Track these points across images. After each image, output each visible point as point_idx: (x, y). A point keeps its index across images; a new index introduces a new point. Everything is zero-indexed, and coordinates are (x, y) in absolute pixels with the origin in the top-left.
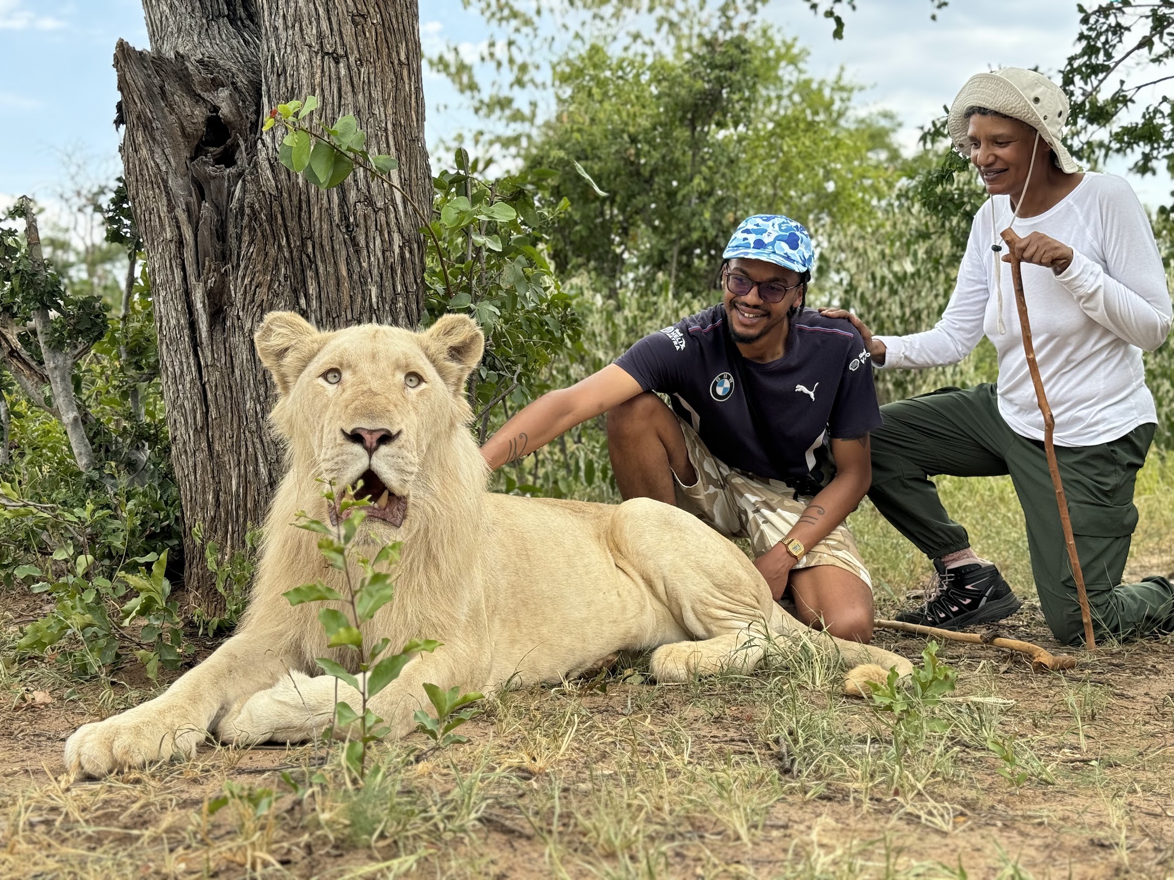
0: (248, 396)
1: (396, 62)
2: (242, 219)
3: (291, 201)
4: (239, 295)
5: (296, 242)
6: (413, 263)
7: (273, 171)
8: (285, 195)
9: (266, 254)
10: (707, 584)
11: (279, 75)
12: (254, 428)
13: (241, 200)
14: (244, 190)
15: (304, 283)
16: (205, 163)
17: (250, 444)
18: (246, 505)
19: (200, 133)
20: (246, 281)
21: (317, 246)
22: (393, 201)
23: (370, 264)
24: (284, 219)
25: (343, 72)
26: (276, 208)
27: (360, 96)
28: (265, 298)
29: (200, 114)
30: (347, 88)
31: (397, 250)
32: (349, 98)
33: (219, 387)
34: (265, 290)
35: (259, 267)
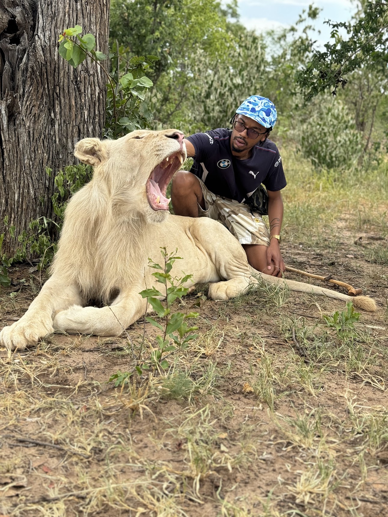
0: (26, 157)
1: (102, 4)
2: (27, 73)
3: (51, 67)
4: (24, 110)
5: (51, 87)
6: (103, 101)
7: (43, 52)
8: (49, 64)
9: (38, 92)
10: (231, 256)
11: (48, 5)
12: (28, 172)
13: (26, 64)
14: (28, 59)
15: (54, 106)
16: (7, 42)
17: (26, 179)
18: (22, 206)
19: (5, 27)
20: (28, 103)
21: (61, 90)
22: (97, 71)
23: (85, 101)
24: (47, 75)
25: (79, 7)
26: (44, 70)
27: (86, 20)
28: (37, 112)
29: (6, 18)
30: (80, 15)
31: (97, 95)
32: (81, 20)
33: (11, 151)
34: (37, 109)
35: (34, 97)
